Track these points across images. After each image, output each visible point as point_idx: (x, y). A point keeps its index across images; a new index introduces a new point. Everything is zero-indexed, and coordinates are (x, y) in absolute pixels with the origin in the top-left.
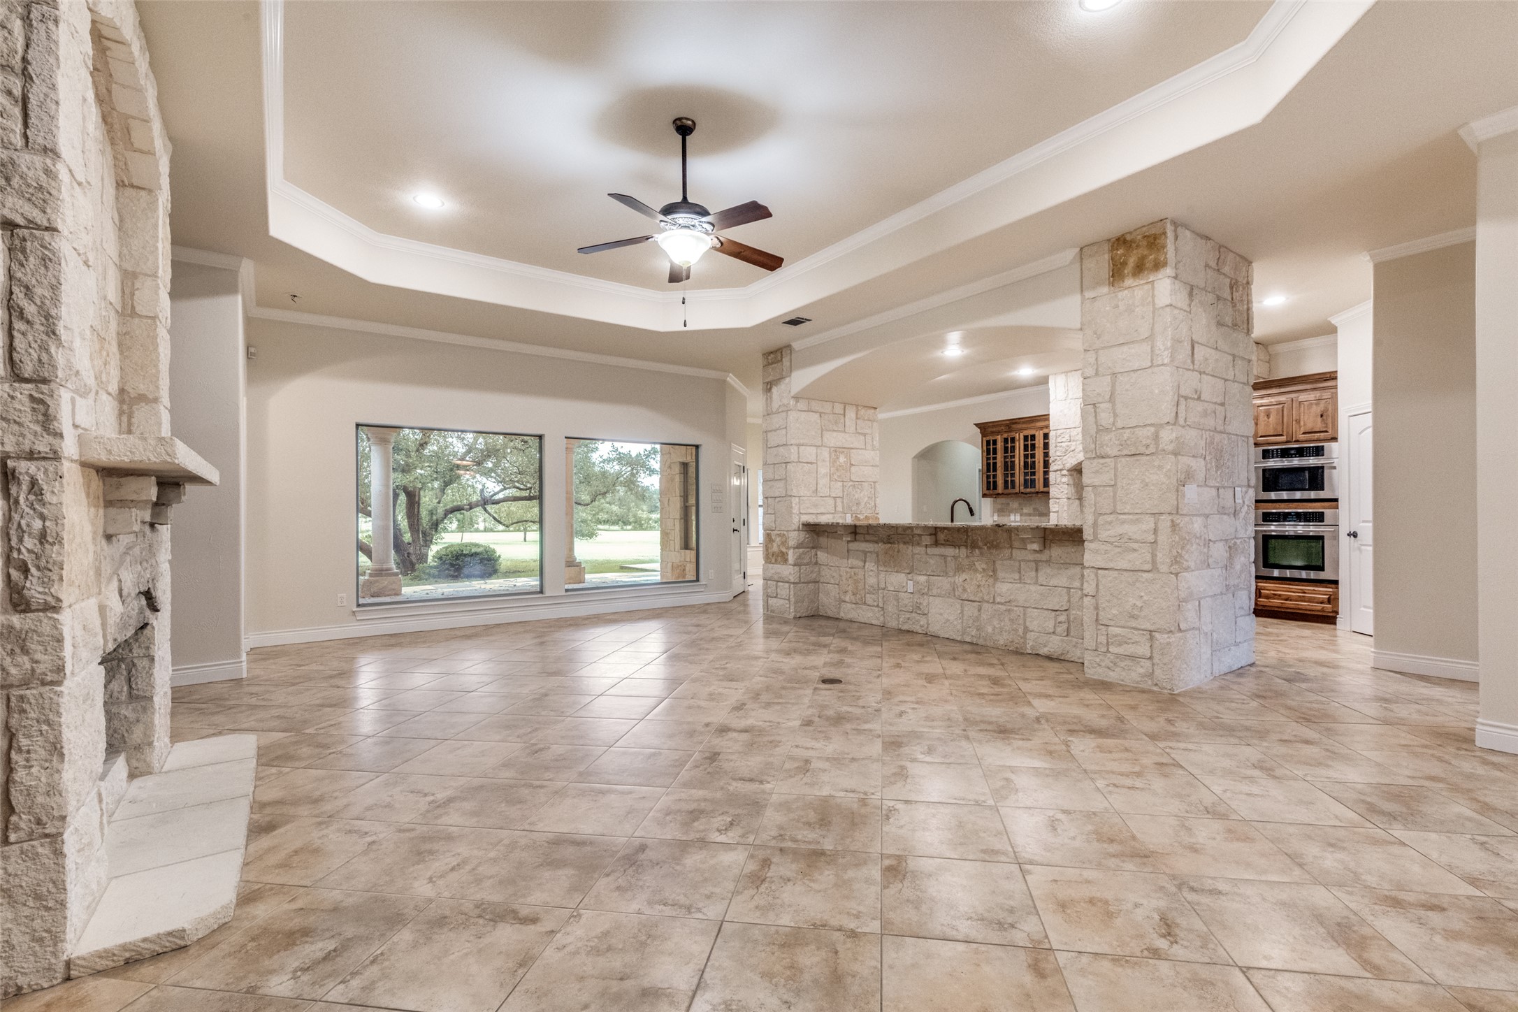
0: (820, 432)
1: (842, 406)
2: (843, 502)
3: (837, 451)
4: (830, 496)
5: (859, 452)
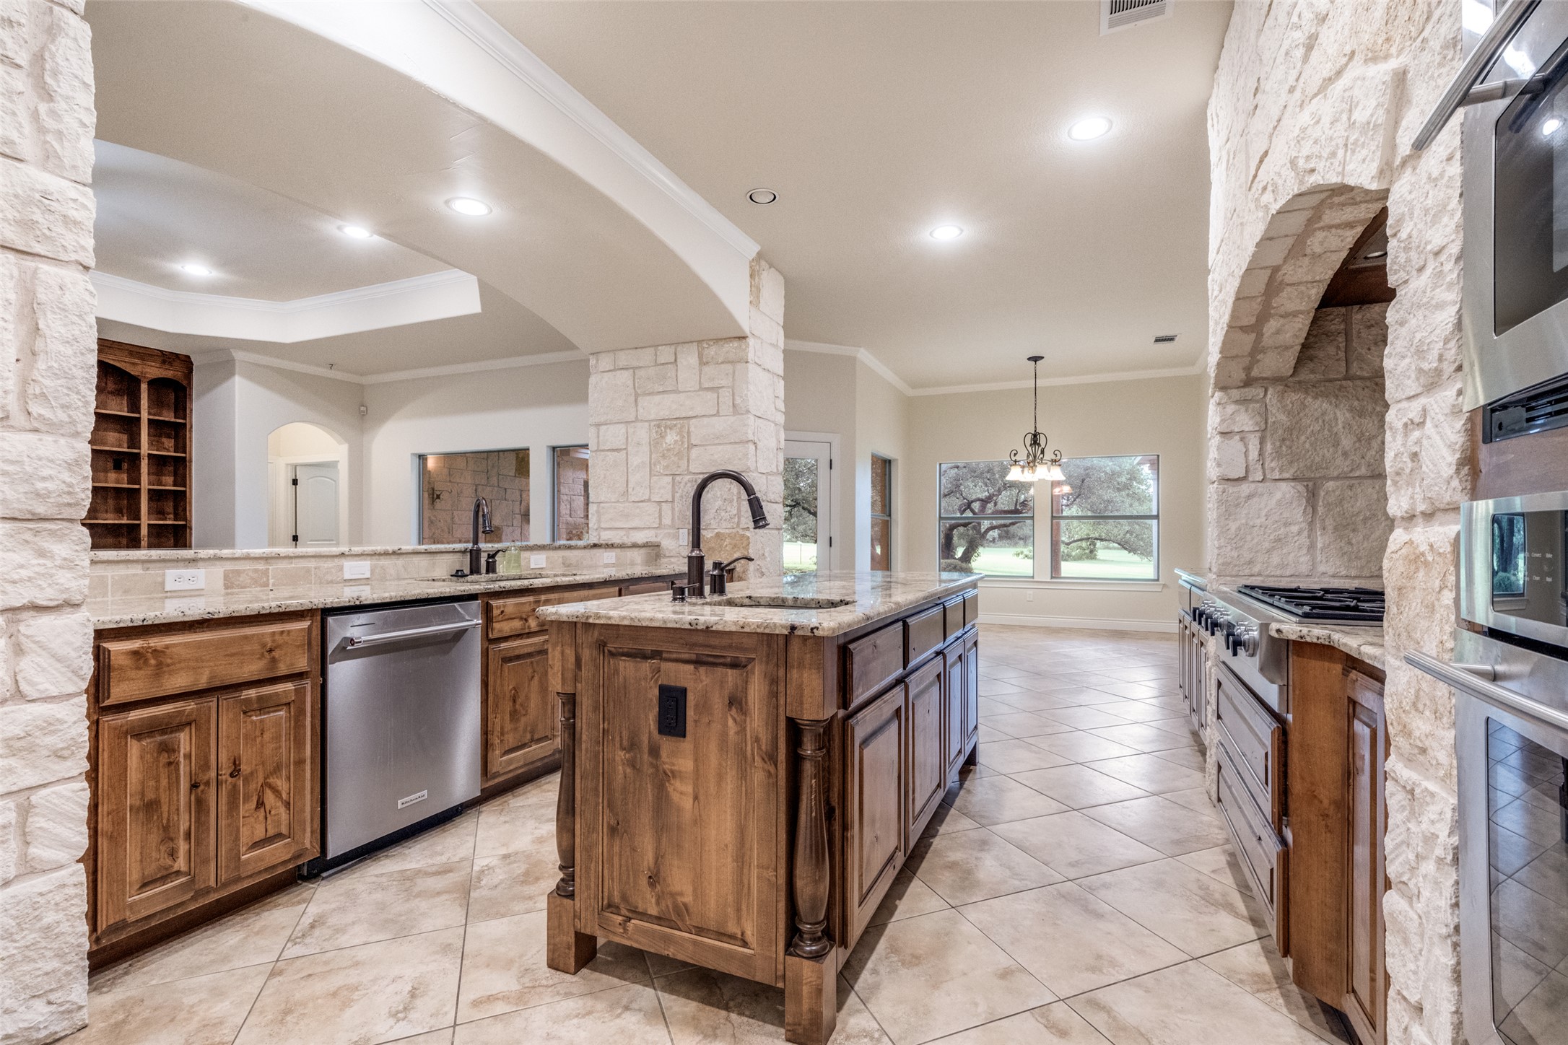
0: (633, 398)
1: (672, 349)
2: (673, 509)
3: (662, 426)
4: (649, 500)
5: (706, 420)
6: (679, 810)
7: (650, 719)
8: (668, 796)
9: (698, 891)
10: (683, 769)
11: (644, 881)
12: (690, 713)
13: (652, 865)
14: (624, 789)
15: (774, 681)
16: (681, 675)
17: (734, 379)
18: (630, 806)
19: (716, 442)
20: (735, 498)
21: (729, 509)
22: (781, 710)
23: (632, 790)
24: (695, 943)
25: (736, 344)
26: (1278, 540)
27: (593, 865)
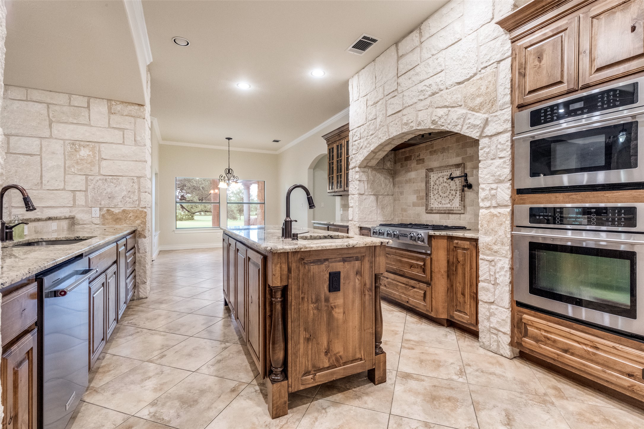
0: (47, 123)
1: (86, 99)
3: (76, 144)
4: (64, 189)
5: (114, 146)
6: (337, 320)
7: (326, 287)
8: (333, 316)
9: (345, 349)
10: (339, 303)
11: (323, 355)
12: (342, 281)
13: (326, 347)
14: (314, 320)
15: (371, 263)
16: (338, 266)
17: (135, 126)
18: (316, 326)
19: (122, 159)
20: (137, 191)
21: (132, 196)
22: (374, 272)
23: (317, 319)
24: (344, 369)
25: (137, 107)
26: (371, 212)
27: (298, 360)
